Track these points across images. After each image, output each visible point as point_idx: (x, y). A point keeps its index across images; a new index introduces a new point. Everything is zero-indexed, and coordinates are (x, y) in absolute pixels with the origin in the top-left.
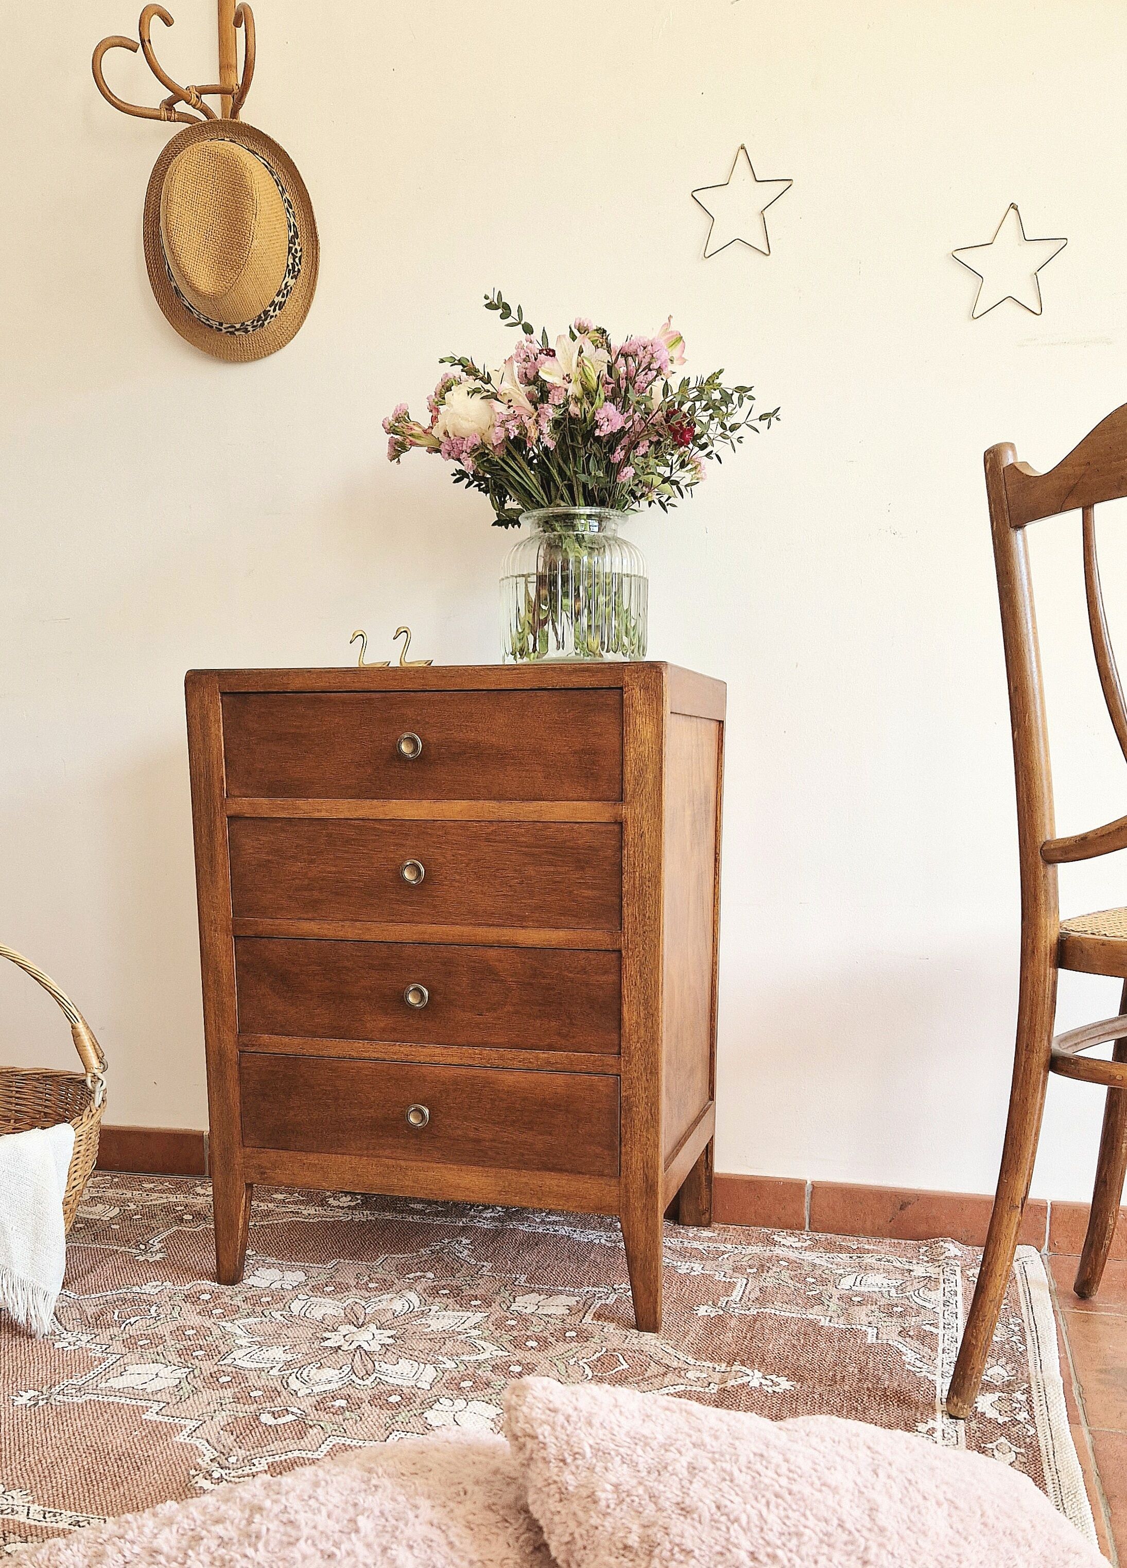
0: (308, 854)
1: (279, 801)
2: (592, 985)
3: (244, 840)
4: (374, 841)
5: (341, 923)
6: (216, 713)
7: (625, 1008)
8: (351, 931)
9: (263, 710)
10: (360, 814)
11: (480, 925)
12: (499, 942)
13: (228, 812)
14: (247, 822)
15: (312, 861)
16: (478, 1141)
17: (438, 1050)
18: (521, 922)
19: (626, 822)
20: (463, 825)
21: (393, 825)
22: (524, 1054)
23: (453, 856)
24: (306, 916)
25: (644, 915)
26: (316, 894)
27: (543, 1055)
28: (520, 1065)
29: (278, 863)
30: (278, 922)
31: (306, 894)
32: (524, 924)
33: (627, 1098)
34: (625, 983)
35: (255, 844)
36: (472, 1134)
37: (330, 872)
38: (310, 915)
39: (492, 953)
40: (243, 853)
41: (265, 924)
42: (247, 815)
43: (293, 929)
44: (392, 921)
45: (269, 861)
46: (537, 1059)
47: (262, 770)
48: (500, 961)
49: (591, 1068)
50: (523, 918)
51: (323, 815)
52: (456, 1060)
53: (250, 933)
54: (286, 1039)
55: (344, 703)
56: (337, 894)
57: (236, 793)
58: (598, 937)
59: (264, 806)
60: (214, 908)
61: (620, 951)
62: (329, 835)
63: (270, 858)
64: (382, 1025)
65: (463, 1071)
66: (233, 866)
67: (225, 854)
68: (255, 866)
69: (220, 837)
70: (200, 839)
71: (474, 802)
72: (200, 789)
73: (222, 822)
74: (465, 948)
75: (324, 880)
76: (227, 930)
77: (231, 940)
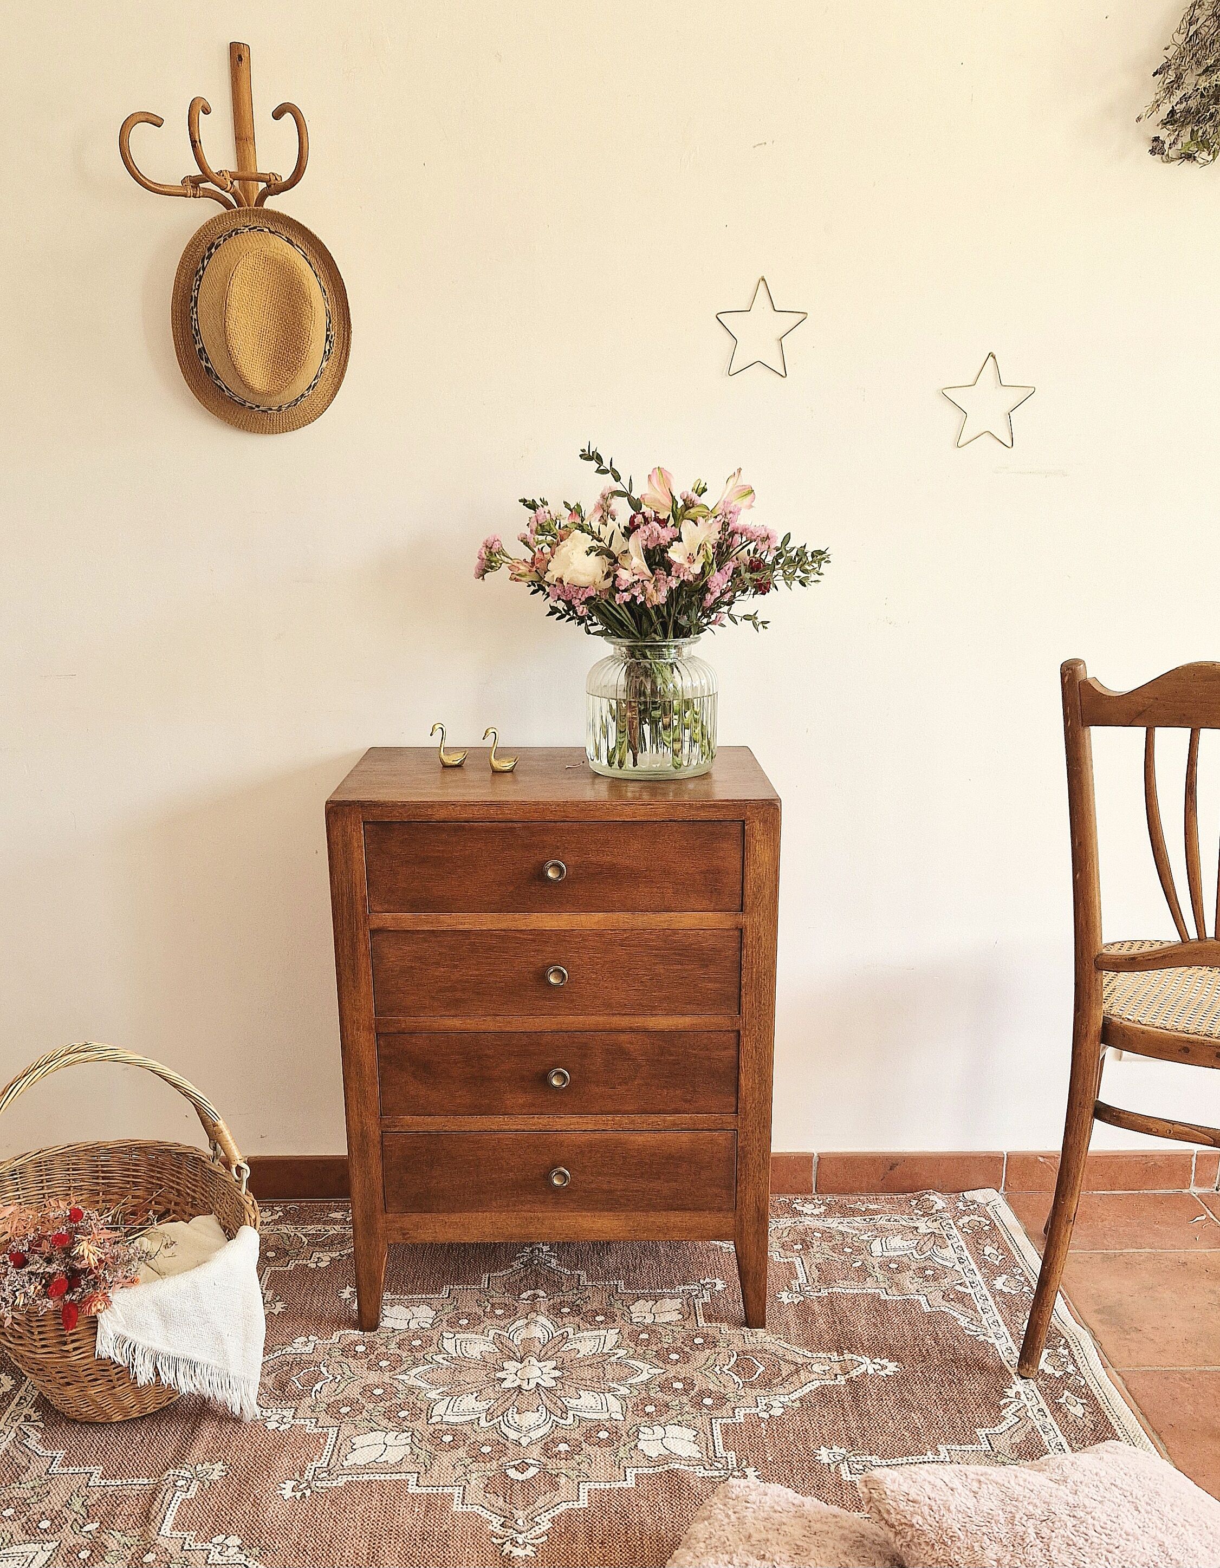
0: (451, 960)
1: (422, 915)
2: (713, 1059)
3: (386, 950)
5: (483, 1018)
6: (359, 840)
7: (742, 1076)
8: (491, 1024)
9: (406, 836)
10: (503, 926)
11: (613, 1014)
12: (631, 1028)
13: (372, 927)
14: (390, 934)
15: (456, 966)
16: (611, 1192)
17: (575, 1119)
18: (651, 1010)
19: (746, 928)
20: (600, 934)
21: (536, 935)
22: (653, 1118)
23: (590, 958)
24: (448, 1013)
25: (760, 1003)
26: (458, 995)
27: (670, 1118)
28: (650, 1127)
29: (421, 970)
30: (420, 1020)
31: (449, 994)
32: (654, 1012)
33: (742, 1148)
34: (742, 1056)
35: (399, 953)
36: (605, 1186)
37: (471, 975)
38: (453, 1012)
39: (623, 1037)
40: (386, 961)
41: (409, 1022)
42: (389, 928)
43: (436, 1025)
44: (532, 1015)
45: (412, 967)
46: (664, 1121)
47: (404, 888)
48: (632, 1043)
49: (713, 1126)
50: (654, 1008)
51: (467, 927)
52: (591, 1127)
53: (392, 1030)
54: (429, 1119)
55: (486, 830)
56: (478, 993)
57: (379, 908)
58: (721, 1021)
59: (407, 920)
60: (357, 1010)
61: (738, 1031)
62: (472, 944)
63: (413, 964)
64: (521, 1101)
65: (597, 1136)
66: (376, 972)
67: (367, 963)
68: (397, 972)
69: (362, 948)
70: (343, 950)
71: (610, 914)
72: (342, 906)
73: (365, 935)
74: (600, 1033)
75: (466, 982)
76: (370, 1029)
77: (373, 1037)
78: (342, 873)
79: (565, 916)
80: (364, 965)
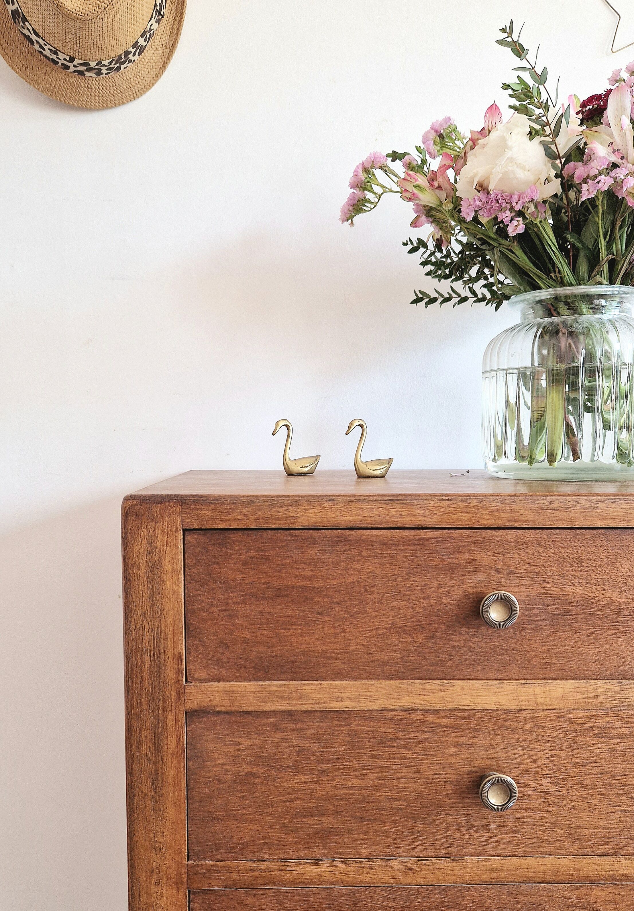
0: (317, 762)
1: (274, 685)
3: (210, 746)
4: (424, 740)
5: (368, 862)
6: (174, 559)
8: (381, 872)
9: (252, 553)
10: (406, 702)
13: (189, 706)
14: (219, 718)
15: (323, 772)
21: (456, 718)
23: (547, 758)
26: (328, 821)
29: (268, 778)
30: (263, 865)
31: (312, 821)
35: (232, 750)
37: (350, 788)
38: (318, 852)
40: (210, 764)
41: (243, 870)
42: (218, 709)
43: (288, 875)
44: (449, 855)
45: (252, 775)
47: (246, 641)
51: (346, 705)
53: (215, 884)
55: (383, 544)
56: (362, 819)
57: (202, 674)
60: (158, 850)
62: (353, 734)
63: (255, 770)
66: (191, 785)
67: (178, 769)
68: (229, 783)
69: (171, 743)
70: (139, 746)
71: (582, 684)
72: (141, 671)
73: (177, 721)
74: (560, 886)
75: (342, 799)
76: (178, 884)
77: (182, 895)
78: (144, 614)
79: (508, 686)
80: (173, 772)
